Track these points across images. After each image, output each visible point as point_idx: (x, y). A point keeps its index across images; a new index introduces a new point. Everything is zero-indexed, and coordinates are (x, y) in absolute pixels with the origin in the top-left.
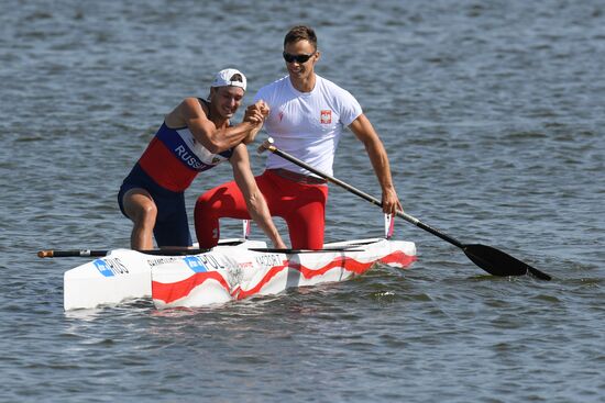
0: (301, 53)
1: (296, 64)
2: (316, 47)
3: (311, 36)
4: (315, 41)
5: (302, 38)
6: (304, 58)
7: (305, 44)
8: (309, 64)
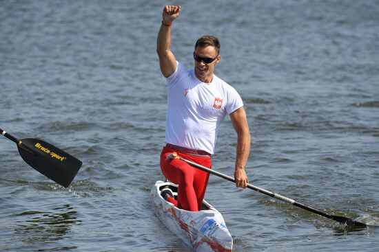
0: (207, 55)
1: (202, 64)
2: (218, 52)
3: (216, 44)
4: (219, 48)
5: (209, 44)
6: (208, 60)
7: (211, 50)
8: (211, 65)
